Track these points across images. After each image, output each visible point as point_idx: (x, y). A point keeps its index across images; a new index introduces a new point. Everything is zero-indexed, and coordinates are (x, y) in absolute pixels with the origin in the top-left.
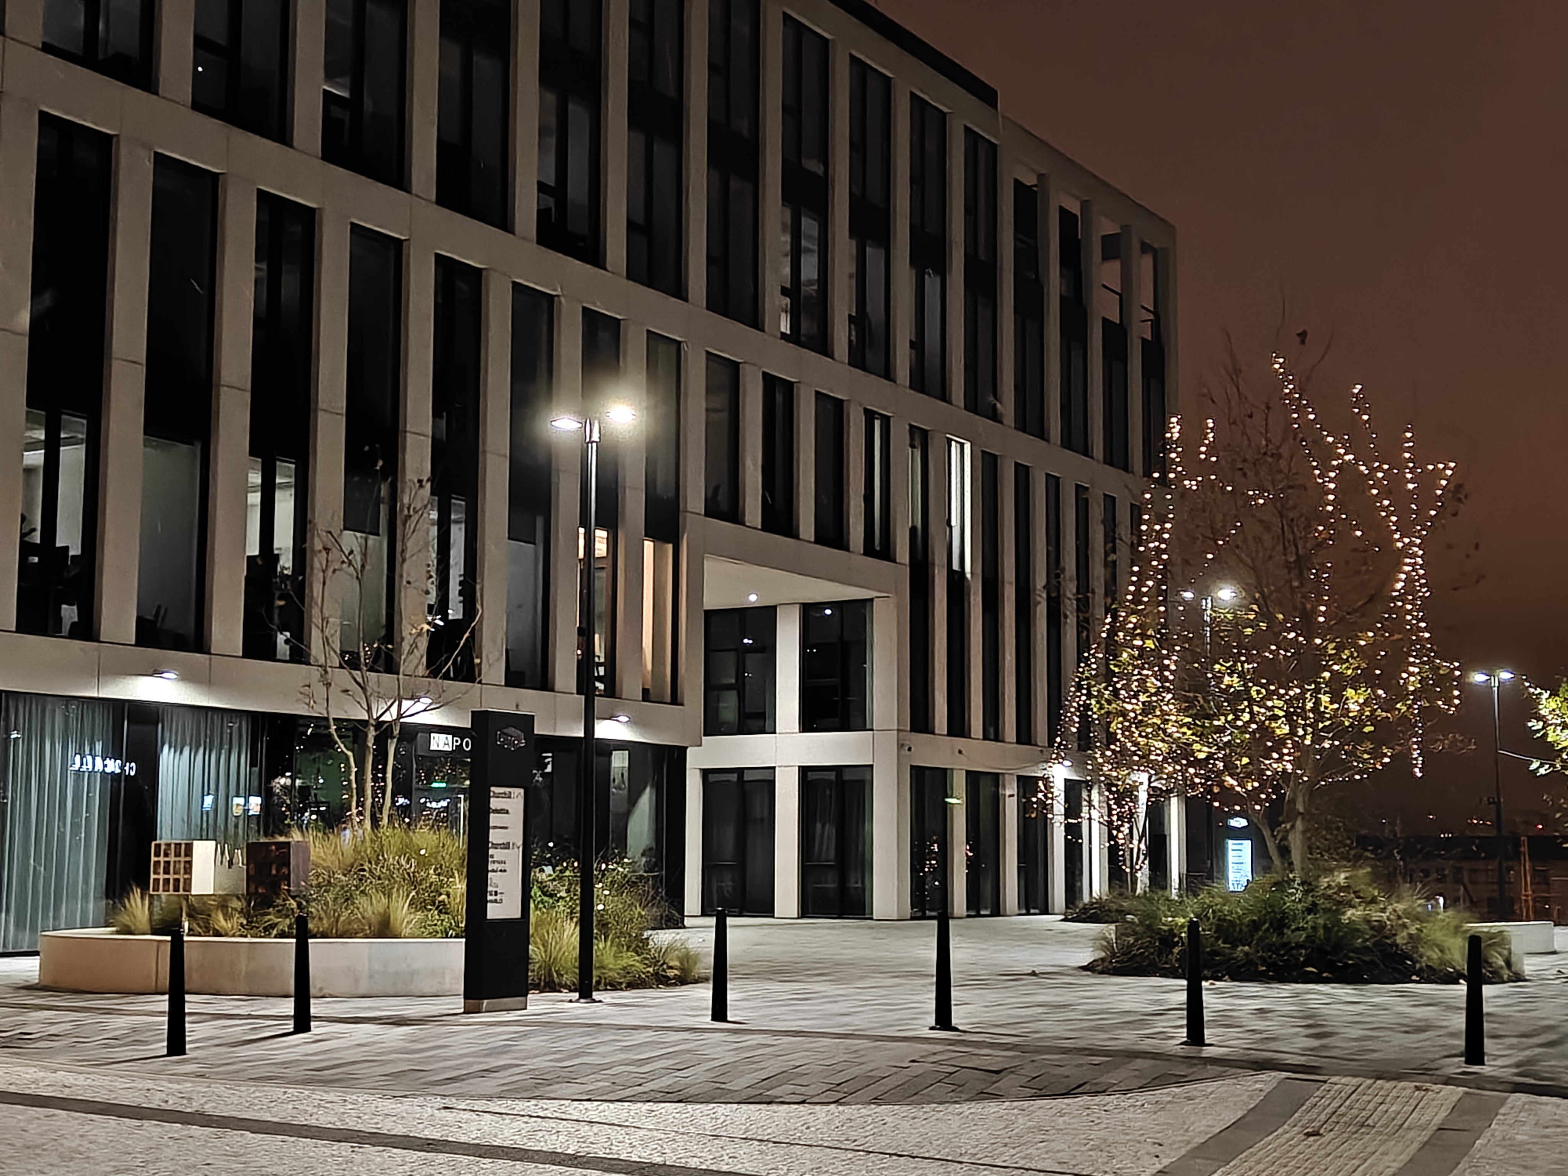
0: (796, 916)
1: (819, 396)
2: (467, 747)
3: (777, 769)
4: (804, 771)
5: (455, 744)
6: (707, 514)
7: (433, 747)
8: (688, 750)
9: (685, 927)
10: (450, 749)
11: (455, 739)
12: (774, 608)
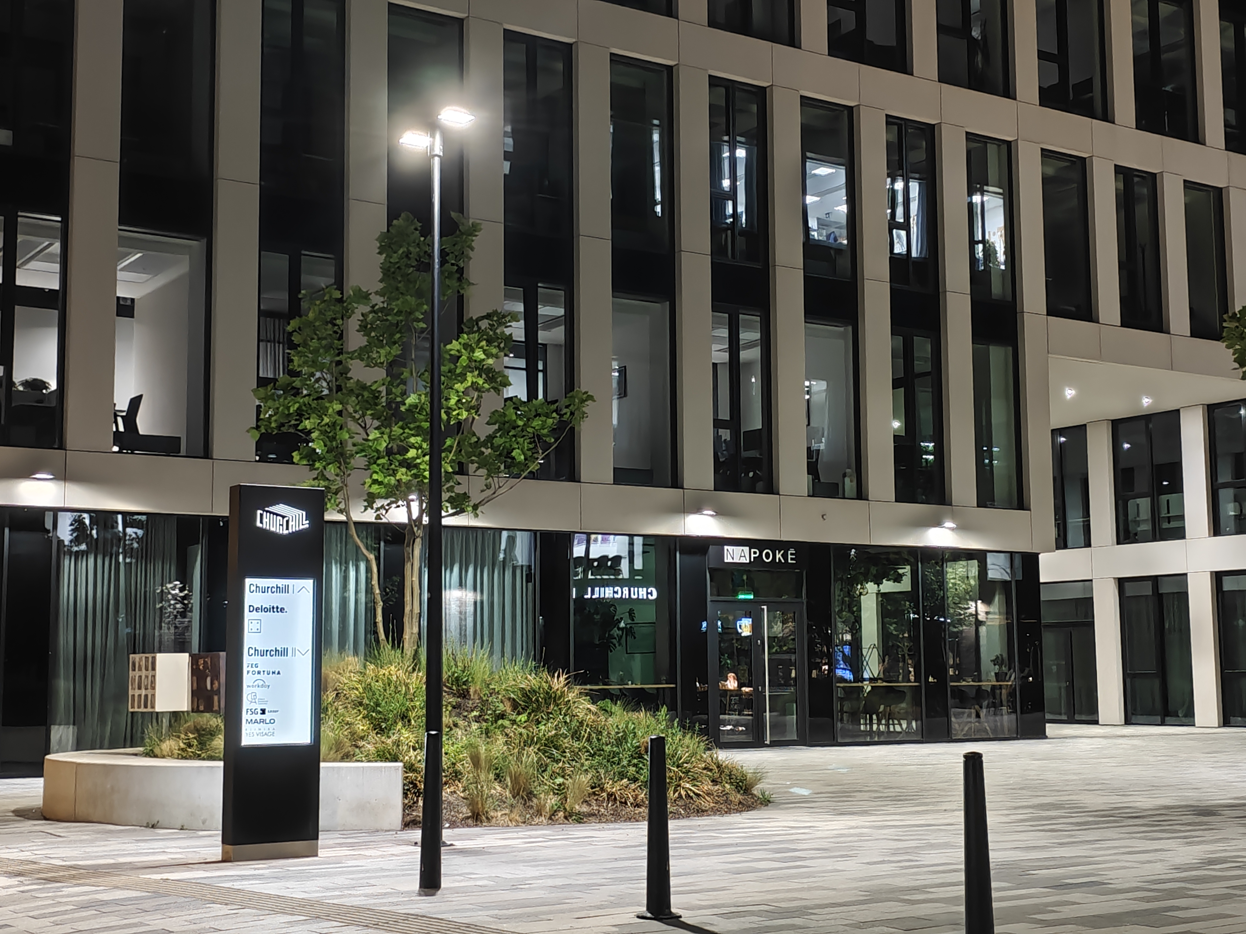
0: (1217, 726)
1: (1189, 185)
2: (768, 557)
3: (1189, 574)
4: (1218, 577)
5: (753, 556)
6: (1048, 314)
7: (728, 559)
8: (1040, 556)
9: (1046, 738)
10: (748, 561)
11: (753, 550)
12: (1178, 411)
